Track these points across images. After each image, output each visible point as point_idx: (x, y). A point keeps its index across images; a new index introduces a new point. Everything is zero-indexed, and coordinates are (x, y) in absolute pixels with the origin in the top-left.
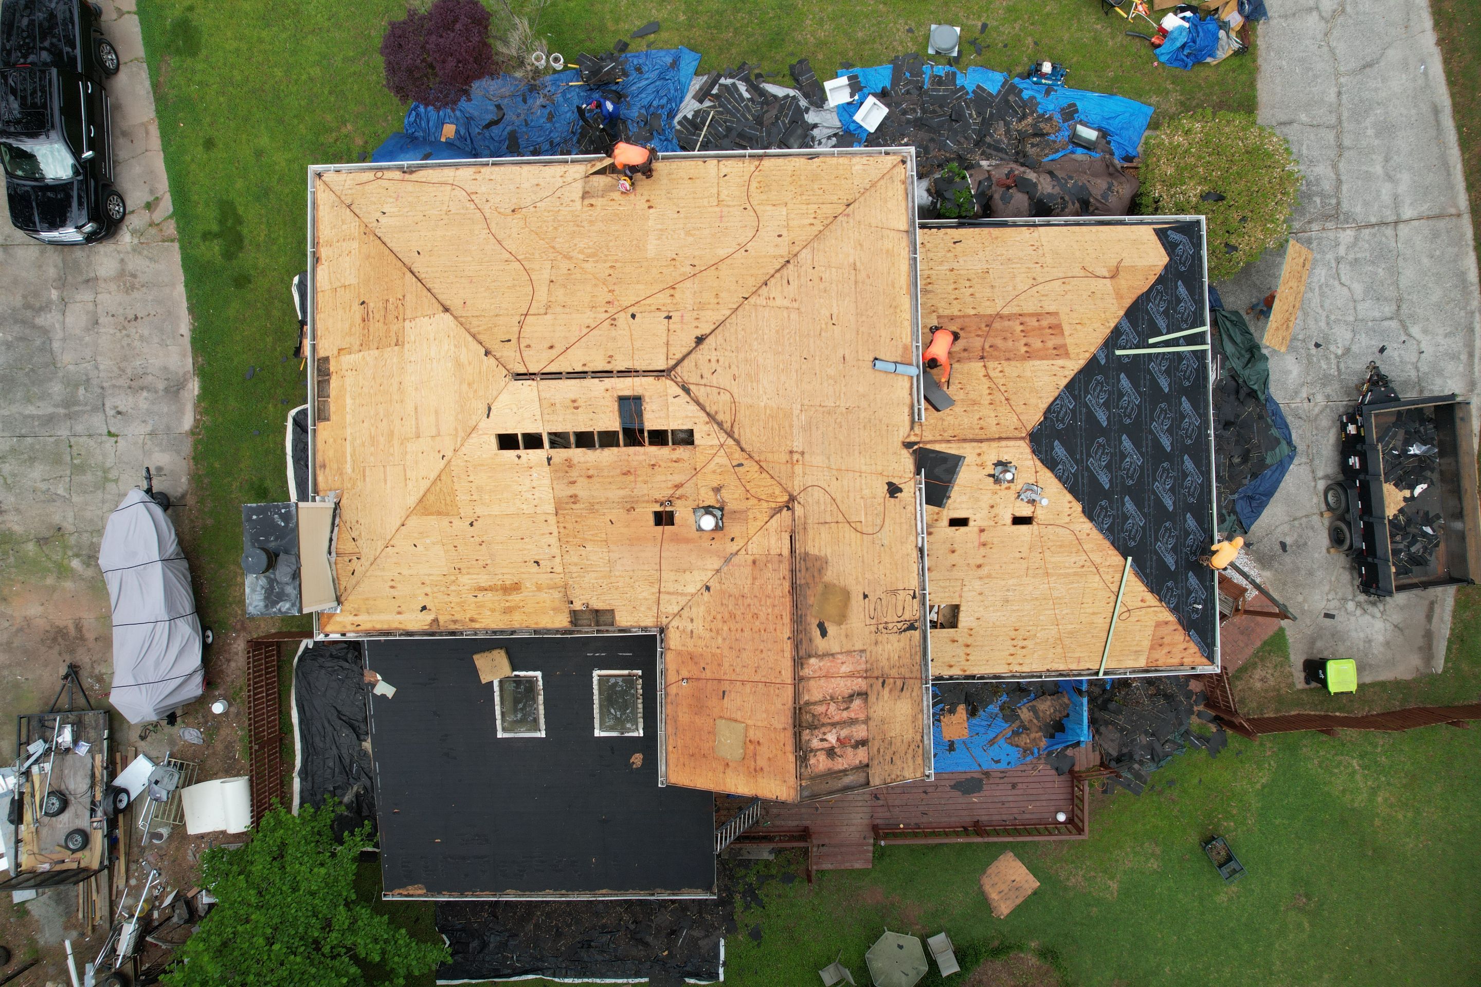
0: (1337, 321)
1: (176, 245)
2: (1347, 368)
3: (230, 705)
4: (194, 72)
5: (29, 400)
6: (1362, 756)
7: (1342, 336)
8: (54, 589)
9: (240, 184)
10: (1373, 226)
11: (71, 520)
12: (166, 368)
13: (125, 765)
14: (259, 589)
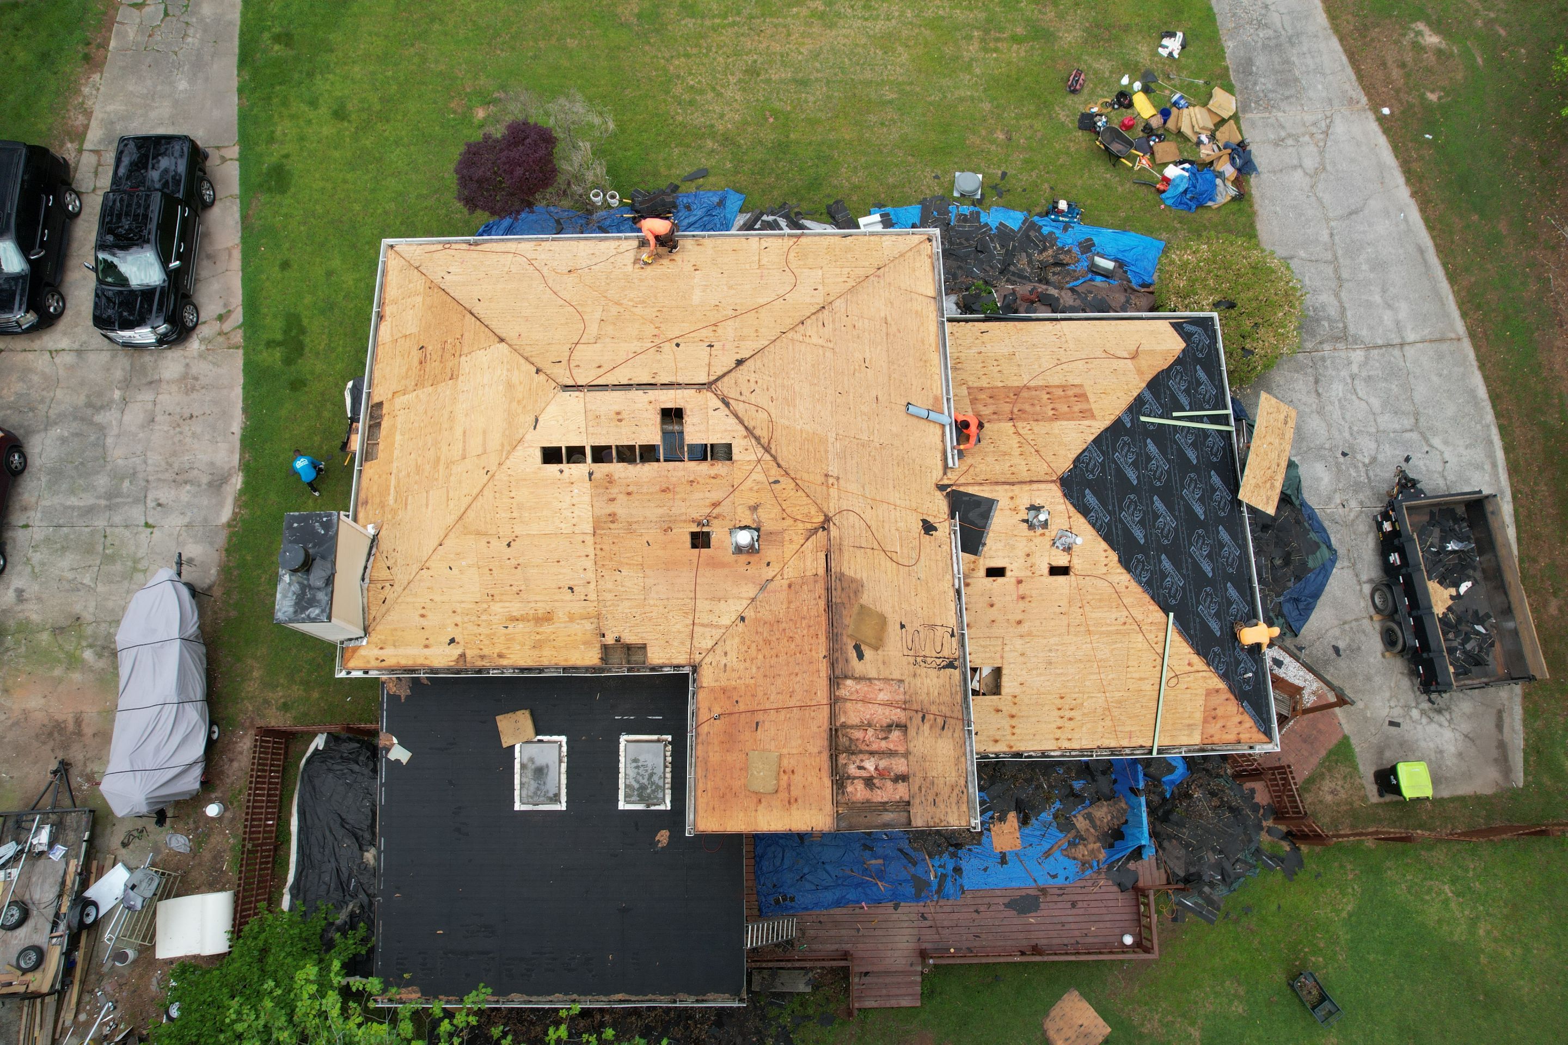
0: (1360, 432)
1: (241, 352)
2: (1376, 476)
3: (226, 809)
4: (281, 205)
5: (72, 492)
6: (1454, 881)
7: (1367, 447)
8: (60, 680)
9: (308, 299)
10: (1380, 347)
11: (91, 610)
12: (212, 464)
13: (100, 874)
14: (290, 594)
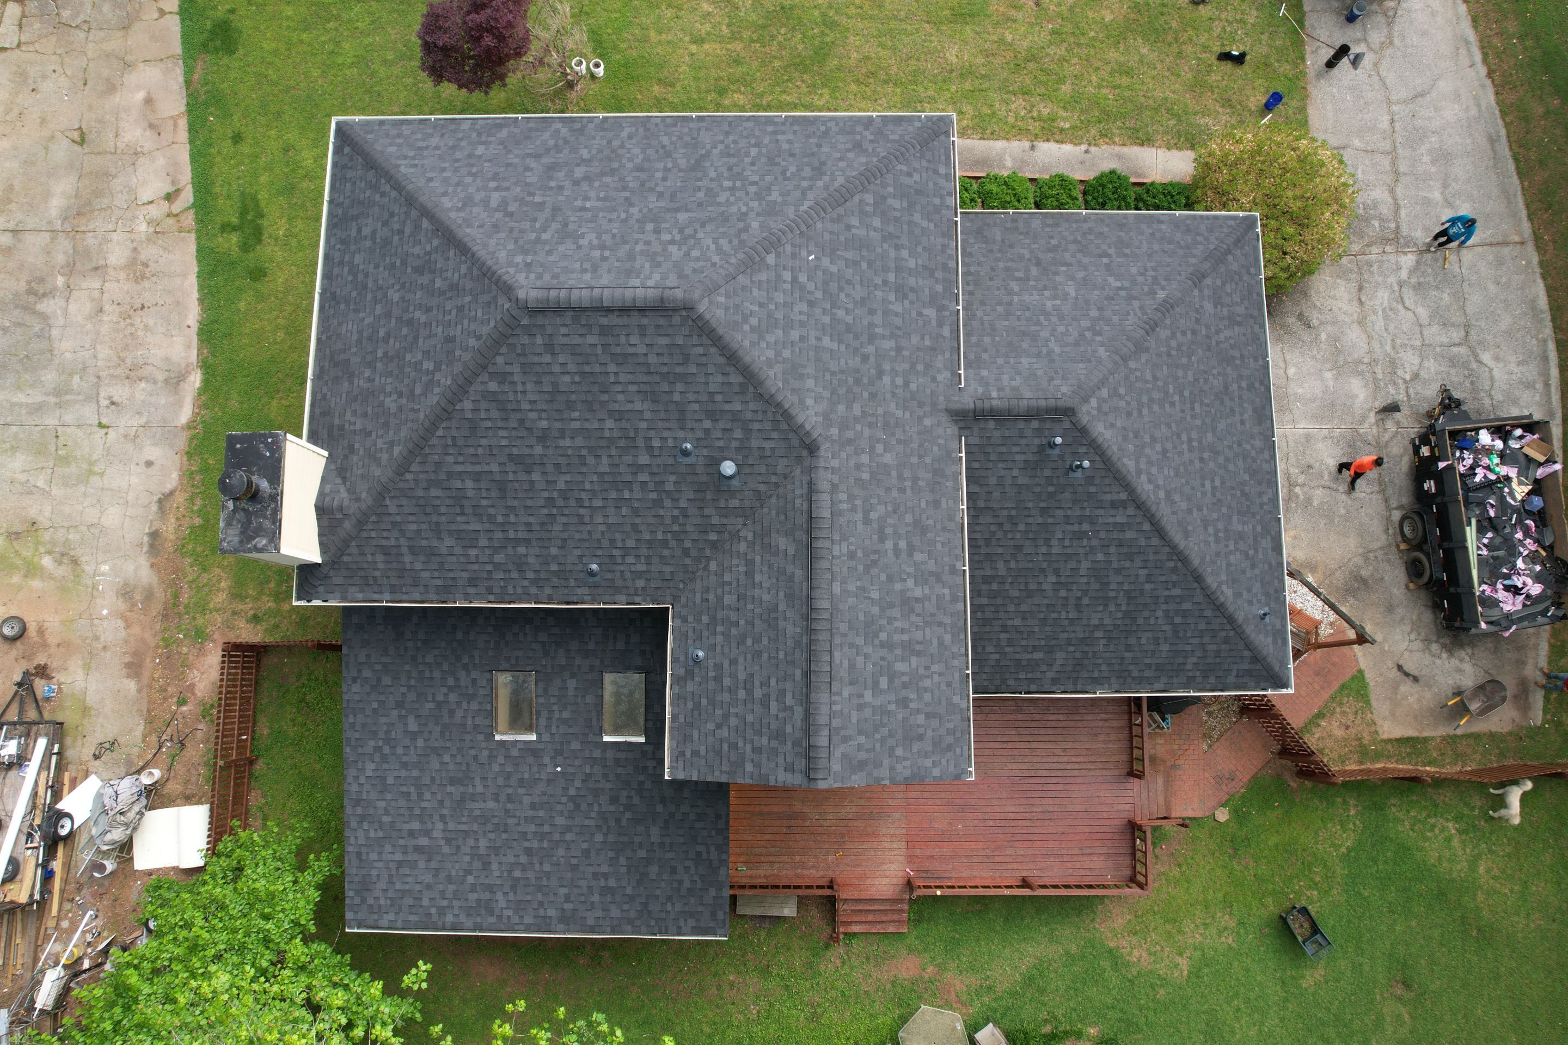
0: (1403, 345)
1: (193, 236)
2: (1417, 394)
4: (229, 68)
5: (19, 388)
6: (1458, 819)
7: (1410, 361)
8: (20, 588)
9: (264, 179)
12: (167, 359)
13: (73, 786)
14: (235, 522)
